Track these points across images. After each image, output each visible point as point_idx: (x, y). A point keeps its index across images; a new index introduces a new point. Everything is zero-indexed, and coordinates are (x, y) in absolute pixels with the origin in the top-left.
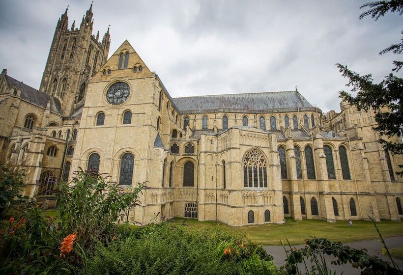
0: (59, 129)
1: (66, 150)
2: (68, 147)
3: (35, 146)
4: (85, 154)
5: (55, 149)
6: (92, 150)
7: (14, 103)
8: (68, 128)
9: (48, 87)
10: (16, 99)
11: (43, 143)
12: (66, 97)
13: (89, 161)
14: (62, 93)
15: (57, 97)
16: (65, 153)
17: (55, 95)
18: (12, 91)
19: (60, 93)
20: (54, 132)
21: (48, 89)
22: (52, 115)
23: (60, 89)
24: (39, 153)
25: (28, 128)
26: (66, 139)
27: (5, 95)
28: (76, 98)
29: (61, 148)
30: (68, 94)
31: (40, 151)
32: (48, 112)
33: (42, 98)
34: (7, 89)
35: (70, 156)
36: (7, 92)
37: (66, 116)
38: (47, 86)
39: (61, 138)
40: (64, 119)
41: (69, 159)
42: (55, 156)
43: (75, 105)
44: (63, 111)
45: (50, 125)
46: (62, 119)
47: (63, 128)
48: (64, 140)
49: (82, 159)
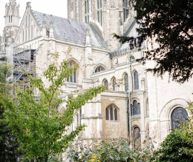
0: (111, 76)
1: (128, 109)
2: (131, 102)
3: (90, 108)
4: (163, 112)
5: (114, 109)
6: (173, 103)
7: (50, 48)
8: (123, 71)
9: (78, 9)
10: (51, 42)
11: (98, 102)
12: (106, 17)
13: (172, 121)
14: (98, 12)
15: (93, 21)
16: (128, 112)
17: (91, 19)
18: (44, 31)
19: (96, 12)
20: (105, 81)
21: (78, 12)
22: (95, 54)
23: (94, 7)
24: (96, 118)
25: (71, 81)
26: (124, 91)
27: (37, 40)
28: (120, 15)
29: (122, 106)
30: (108, 11)
31: (97, 115)
32: (89, 50)
33: (77, 30)
34: (37, 31)
35: (136, 116)
36: (39, 35)
37: (112, 50)
38: (76, 8)
39: (117, 89)
40: (112, 56)
41: (135, 123)
42: (116, 119)
43: (122, 27)
44: (106, 43)
45: (96, 71)
46: (108, 56)
47: (117, 72)
48: (123, 93)
49: (161, 119)
